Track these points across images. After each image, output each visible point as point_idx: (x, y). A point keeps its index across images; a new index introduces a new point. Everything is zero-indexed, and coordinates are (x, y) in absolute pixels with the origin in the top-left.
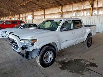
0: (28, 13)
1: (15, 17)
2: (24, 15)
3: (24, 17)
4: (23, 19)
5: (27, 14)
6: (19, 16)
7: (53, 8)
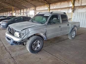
0: (30, 8)
1: (16, 12)
2: (25, 10)
3: (25, 12)
4: (25, 14)
5: (28, 9)
6: (20, 12)
7: (61, 3)
